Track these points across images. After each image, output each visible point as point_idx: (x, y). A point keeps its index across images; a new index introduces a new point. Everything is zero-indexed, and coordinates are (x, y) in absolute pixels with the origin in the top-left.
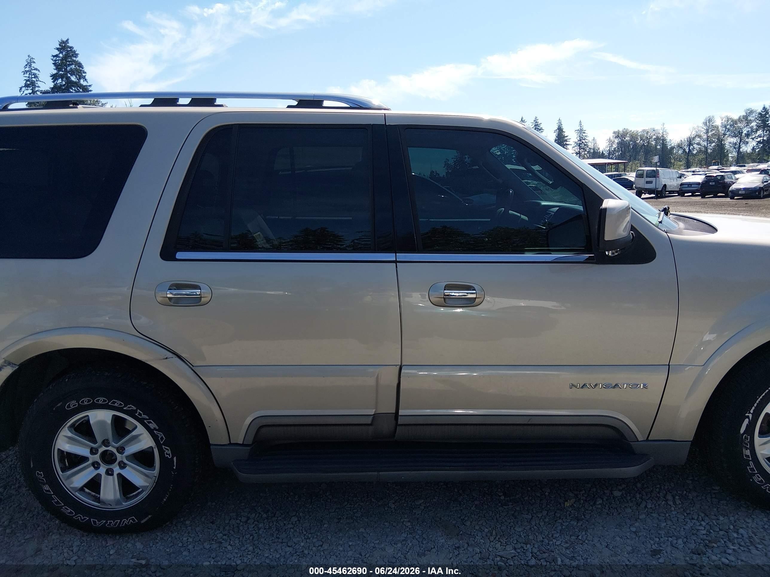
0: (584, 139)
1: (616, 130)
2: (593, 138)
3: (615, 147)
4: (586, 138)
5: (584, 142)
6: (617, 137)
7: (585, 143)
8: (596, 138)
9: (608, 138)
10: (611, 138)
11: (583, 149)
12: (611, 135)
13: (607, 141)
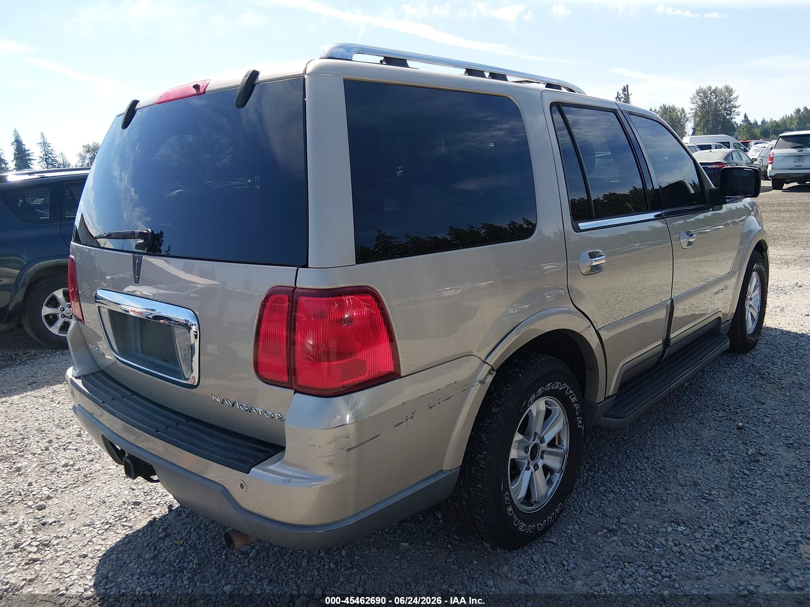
0: (51, 154)
1: (85, 144)
2: (60, 153)
3: (88, 162)
4: (52, 152)
5: (51, 157)
6: (88, 151)
7: (53, 158)
8: (63, 153)
9: (78, 153)
10: (82, 152)
11: (52, 164)
12: (82, 150)
13: (78, 156)
